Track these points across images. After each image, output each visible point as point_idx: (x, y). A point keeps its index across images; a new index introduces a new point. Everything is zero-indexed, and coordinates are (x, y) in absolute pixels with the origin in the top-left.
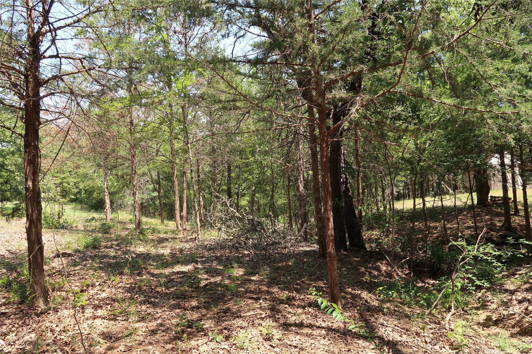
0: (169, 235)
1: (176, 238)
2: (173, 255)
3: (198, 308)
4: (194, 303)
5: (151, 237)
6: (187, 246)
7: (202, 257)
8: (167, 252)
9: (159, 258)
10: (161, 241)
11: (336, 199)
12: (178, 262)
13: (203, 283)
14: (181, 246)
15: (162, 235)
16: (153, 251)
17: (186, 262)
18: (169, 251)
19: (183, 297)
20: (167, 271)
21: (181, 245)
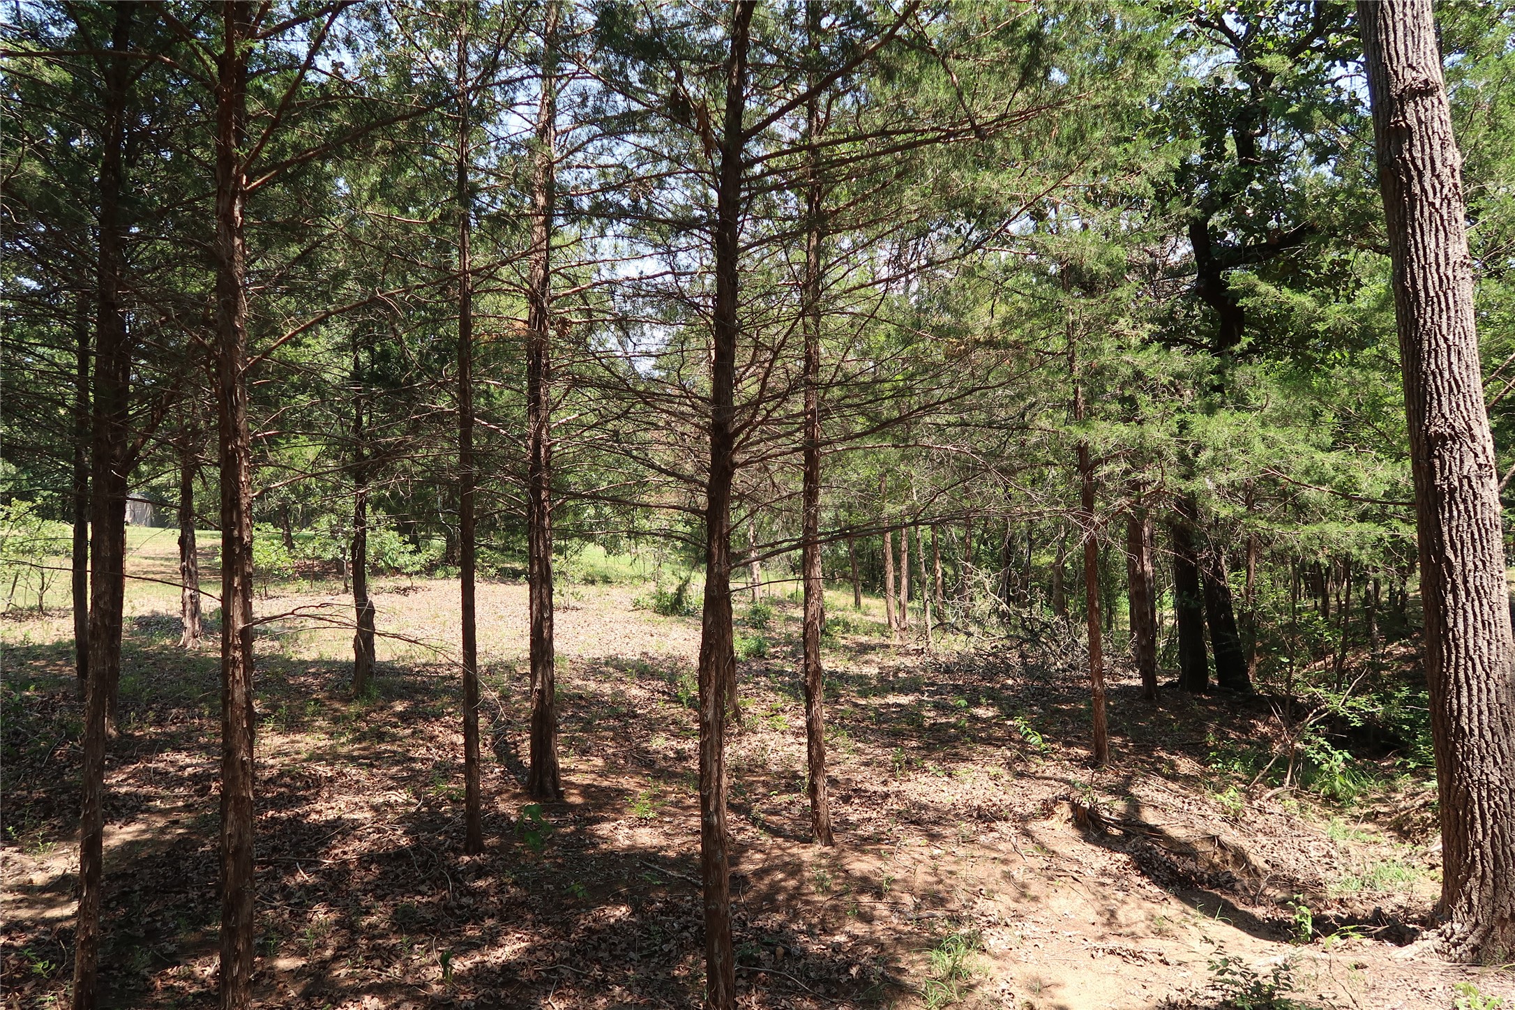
0: (875, 639)
1: (888, 646)
2: (881, 678)
3: (919, 748)
4: (914, 744)
5: (843, 642)
6: (909, 662)
7: (933, 684)
8: (872, 671)
9: (861, 679)
10: (864, 649)
11: (1185, 593)
12: (893, 689)
13: (927, 723)
14: (897, 662)
15: (864, 639)
16: (854, 669)
17: (903, 690)
18: (877, 671)
19: (897, 734)
20: (876, 701)
21: (899, 661)
